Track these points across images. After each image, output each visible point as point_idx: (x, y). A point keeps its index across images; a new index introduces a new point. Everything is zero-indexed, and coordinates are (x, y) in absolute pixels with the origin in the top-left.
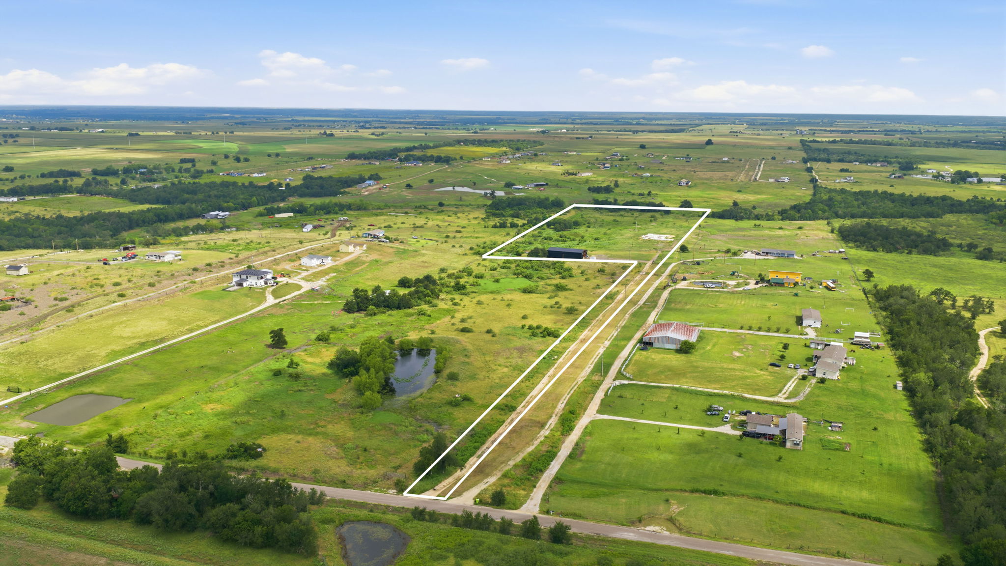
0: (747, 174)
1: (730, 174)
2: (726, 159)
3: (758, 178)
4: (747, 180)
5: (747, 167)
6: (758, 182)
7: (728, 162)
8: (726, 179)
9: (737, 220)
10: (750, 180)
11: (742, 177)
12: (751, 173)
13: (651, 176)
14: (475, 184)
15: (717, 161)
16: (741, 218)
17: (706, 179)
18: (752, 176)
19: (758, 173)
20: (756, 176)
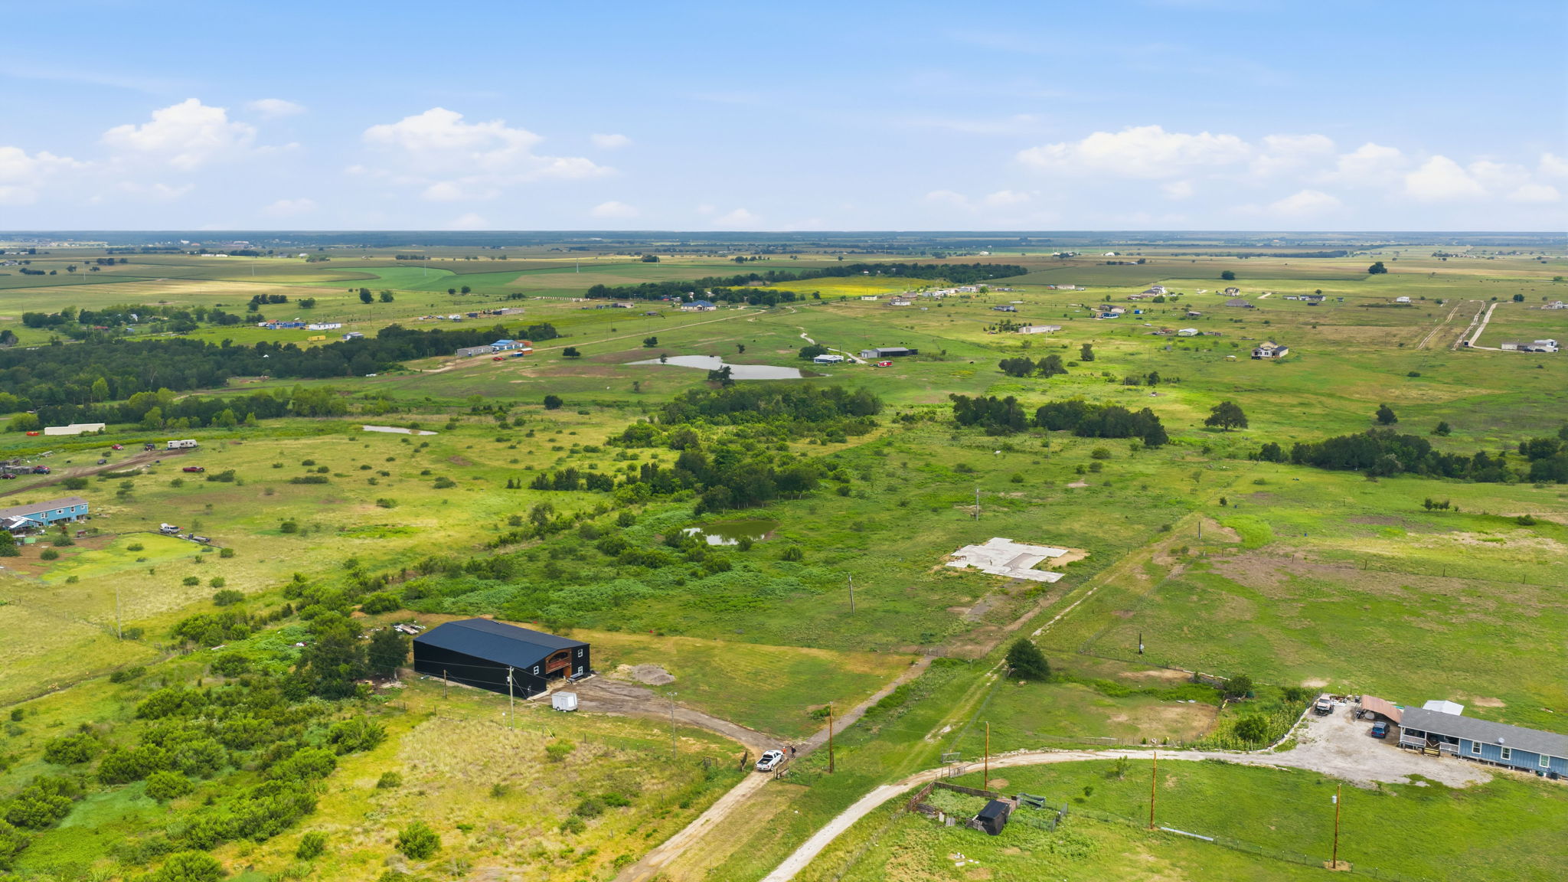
0: (1447, 332)
1: (1404, 332)
2: (1405, 299)
3: (1471, 344)
4: (1443, 345)
5: (1450, 316)
6: (1472, 350)
7: (1407, 306)
8: (1386, 343)
9: (1372, 475)
10: (1450, 346)
11: (1432, 339)
12: (1457, 330)
13: (1200, 334)
14: (742, 349)
15: (1382, 303)
16: (1388, 471)
17: (1335, 343)
18: (1457, 336)
19: (1475, 328)
20: (1470, 336)
